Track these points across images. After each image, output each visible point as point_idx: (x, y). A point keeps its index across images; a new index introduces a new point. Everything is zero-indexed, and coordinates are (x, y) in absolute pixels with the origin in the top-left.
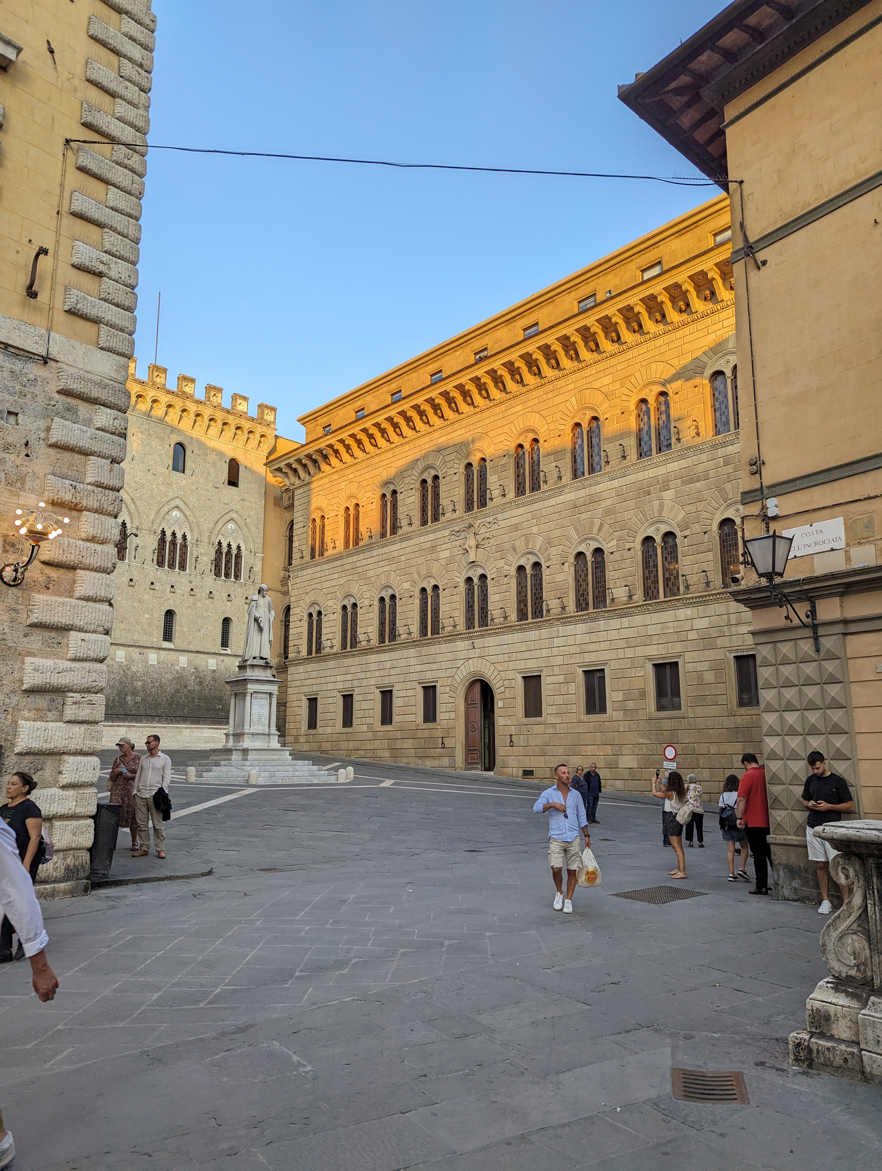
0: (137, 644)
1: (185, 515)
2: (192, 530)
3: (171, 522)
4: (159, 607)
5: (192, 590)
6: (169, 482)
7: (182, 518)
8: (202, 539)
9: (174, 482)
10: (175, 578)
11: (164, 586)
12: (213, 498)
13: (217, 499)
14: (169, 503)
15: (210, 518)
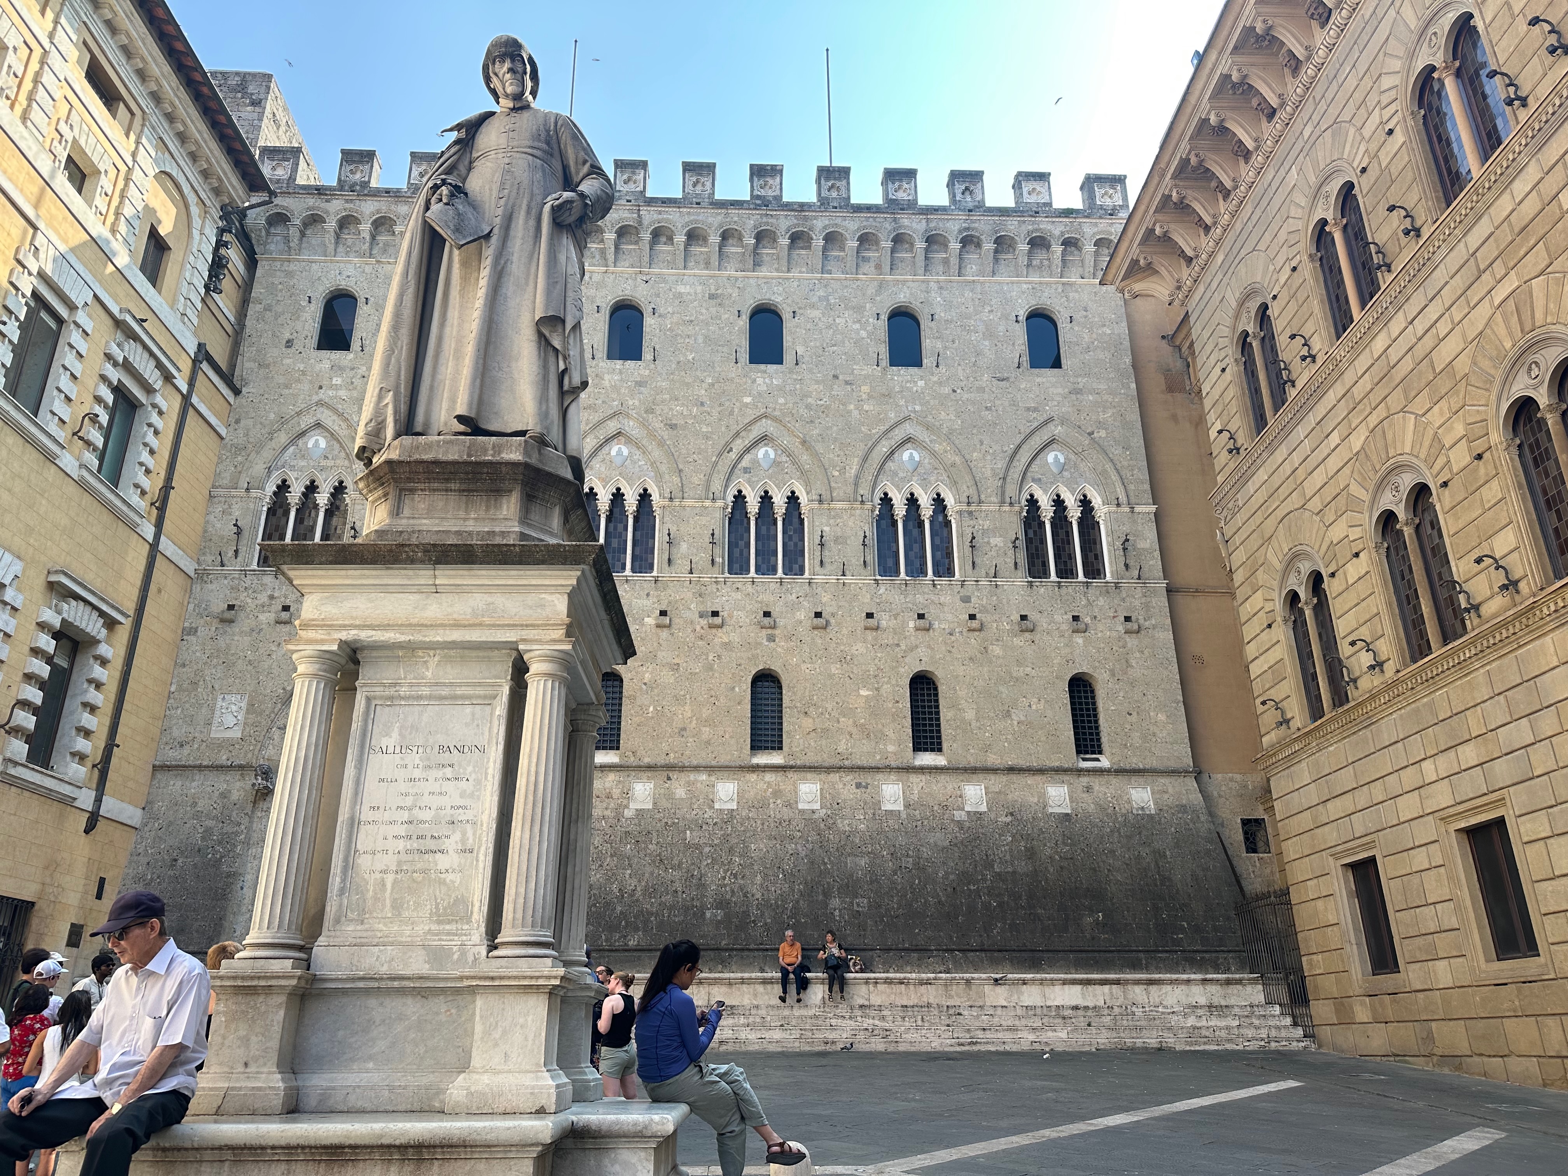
0: (846, 763)
1: (933, 454)
2: (954, 484)
3: (901, 475)
4: (893, 668)
5: (972, 617)
6: (884, 391)
7: (926, 461)
8: (983, 497)
9: (897, 389)
10: (926, 596)
11: (900, 618)
12: (998, 402)
13: (1007, 404)
14: (890, 435)
15: (995, 448)
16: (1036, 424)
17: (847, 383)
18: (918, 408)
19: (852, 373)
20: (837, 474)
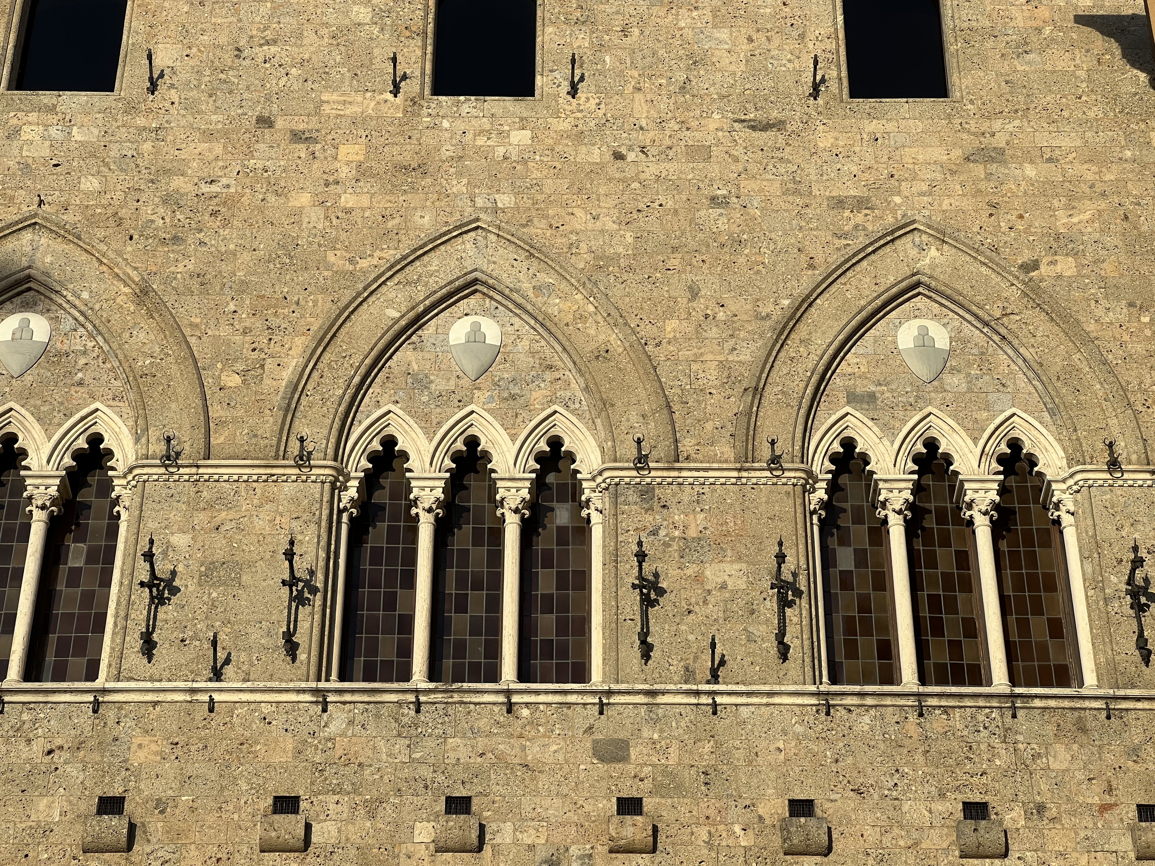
1: (545, 324)
2: (603, 409)
5: (629, 807)
6: (408, 158)
7: (523, 345)
8: (687, 445)
9: (447, 151)
10: (481, 743)
11: (387, 811)
12: (747, 185)
13: (775, 189)
14: (412, 272)
15: (732, 307)
16: (861, 240)
17: (297, 137)
18: (505, 200)
19: (317, 111)
20: (234, 381)
